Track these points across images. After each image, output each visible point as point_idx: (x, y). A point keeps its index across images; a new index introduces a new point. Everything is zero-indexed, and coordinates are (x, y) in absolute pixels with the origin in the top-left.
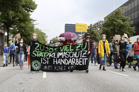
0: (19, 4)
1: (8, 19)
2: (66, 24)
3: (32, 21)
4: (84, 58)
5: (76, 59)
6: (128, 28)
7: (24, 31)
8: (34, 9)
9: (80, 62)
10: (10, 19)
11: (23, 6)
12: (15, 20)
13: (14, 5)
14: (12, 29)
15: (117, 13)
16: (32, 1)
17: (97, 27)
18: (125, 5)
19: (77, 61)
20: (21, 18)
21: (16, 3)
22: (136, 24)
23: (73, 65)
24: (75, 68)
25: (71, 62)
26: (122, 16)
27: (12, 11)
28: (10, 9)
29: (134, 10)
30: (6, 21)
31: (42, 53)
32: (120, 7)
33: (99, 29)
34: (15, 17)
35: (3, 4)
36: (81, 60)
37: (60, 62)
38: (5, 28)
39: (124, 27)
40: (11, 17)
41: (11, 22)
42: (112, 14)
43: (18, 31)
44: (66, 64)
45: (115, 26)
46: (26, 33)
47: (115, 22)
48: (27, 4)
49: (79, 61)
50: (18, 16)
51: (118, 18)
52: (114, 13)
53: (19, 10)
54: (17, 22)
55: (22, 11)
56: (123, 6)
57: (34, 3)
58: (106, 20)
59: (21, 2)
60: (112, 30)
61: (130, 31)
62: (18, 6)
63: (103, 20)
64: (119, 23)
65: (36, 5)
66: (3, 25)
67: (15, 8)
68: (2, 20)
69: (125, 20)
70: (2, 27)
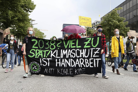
0: (18, 5)
1: (7, 19)
2: (64, 24)
3: (31, 21)
4: (96, 58)
5: (85, 59)
6: (123, 28)
7: (22, 31)
8: (32, 9)
9: (91, 63)
10: (9, 19)
11: (22, 6)
12: (14, 20)
13: (13, 6)
14: (11, 29)
15: (112, 14)
16: (31, 2)
17: (94, 27)
18: (121, 5)
19: (87, 62)
20: (20, 17)
21: (15, 3)
22: (131, 25)
23: (81, 68)
24: (84, 72)
25: (78, 63)
26: (117, 16)
27: (11, 11)
28: (9, 9)
29: (129, 11)
30: (5, 21)
31: (41, 52)
32: (116, 8)
33: (95, 29)
34: (14, 17)
35: (2, 4)
36: (92, 61)
37: (64, 64)
38: (4, 27)
39: (120, 28)
40: (10, 16)
41: (10, 22)
42: (108, 15)
43: (17, 30)
44: (72, 66)
45: (111, 26)
46: (25, 33)
47: (111, 23)
48: (26, 5)
49: (89, 62)
50: (17, 16)
51: (114, 19)
52: (110, 14)
53: (18, 10)
54: (16, 22)
55: (21, 11)
56: (118, 7)
57: (33, 3)
58: (103, 20)
59: (20, 2)
60: (108, 30)
61: (126, 31)
62: (17, 7)
63: (99, 20)
64: (114, 23)
65: (35, 6)
66: (2, 25)
67: (14, 8)
68: (1, 20)
69: (120, 20)
70: (1, 26)
